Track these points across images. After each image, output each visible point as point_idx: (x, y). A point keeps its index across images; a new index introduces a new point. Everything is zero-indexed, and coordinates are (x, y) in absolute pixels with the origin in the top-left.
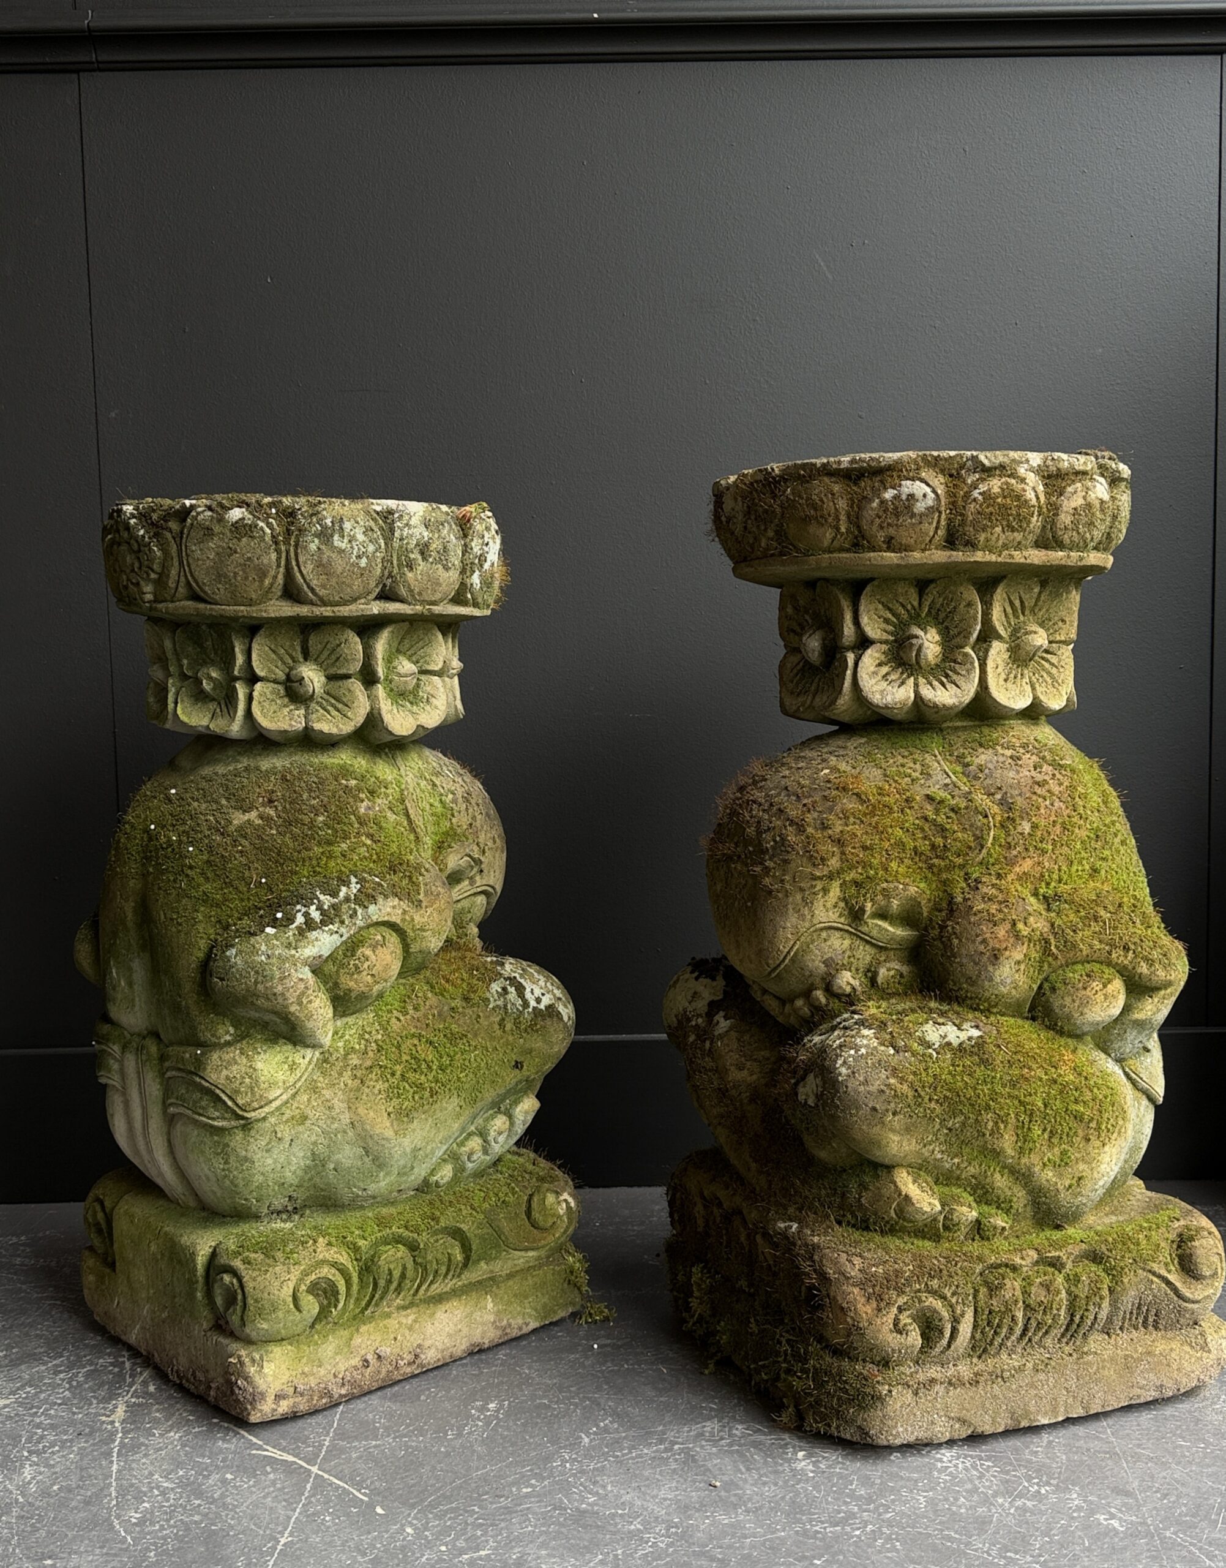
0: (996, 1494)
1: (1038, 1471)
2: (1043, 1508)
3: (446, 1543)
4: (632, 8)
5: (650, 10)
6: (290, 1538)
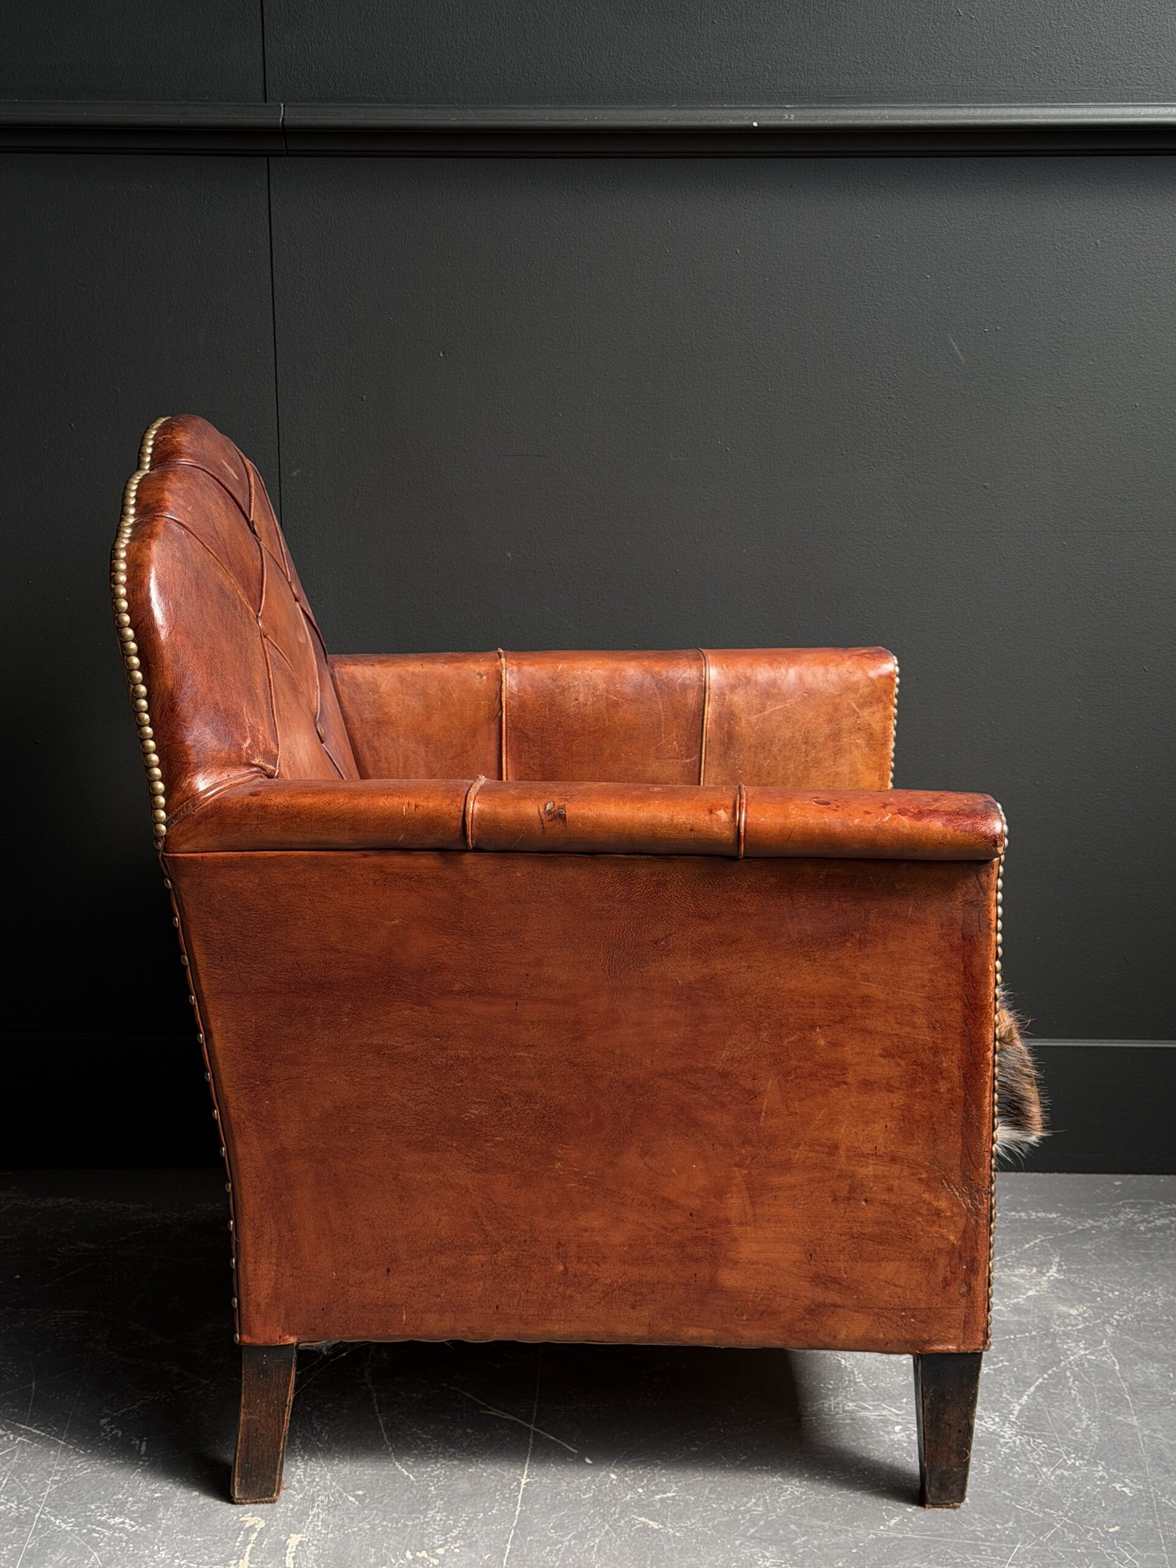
0: (1042, 1465)
1: (1076, 1449)
2: (1075, 1477)
3: (642, 1487)
4: (789, 116)
5: (806, 118)
6: (528, 1480)
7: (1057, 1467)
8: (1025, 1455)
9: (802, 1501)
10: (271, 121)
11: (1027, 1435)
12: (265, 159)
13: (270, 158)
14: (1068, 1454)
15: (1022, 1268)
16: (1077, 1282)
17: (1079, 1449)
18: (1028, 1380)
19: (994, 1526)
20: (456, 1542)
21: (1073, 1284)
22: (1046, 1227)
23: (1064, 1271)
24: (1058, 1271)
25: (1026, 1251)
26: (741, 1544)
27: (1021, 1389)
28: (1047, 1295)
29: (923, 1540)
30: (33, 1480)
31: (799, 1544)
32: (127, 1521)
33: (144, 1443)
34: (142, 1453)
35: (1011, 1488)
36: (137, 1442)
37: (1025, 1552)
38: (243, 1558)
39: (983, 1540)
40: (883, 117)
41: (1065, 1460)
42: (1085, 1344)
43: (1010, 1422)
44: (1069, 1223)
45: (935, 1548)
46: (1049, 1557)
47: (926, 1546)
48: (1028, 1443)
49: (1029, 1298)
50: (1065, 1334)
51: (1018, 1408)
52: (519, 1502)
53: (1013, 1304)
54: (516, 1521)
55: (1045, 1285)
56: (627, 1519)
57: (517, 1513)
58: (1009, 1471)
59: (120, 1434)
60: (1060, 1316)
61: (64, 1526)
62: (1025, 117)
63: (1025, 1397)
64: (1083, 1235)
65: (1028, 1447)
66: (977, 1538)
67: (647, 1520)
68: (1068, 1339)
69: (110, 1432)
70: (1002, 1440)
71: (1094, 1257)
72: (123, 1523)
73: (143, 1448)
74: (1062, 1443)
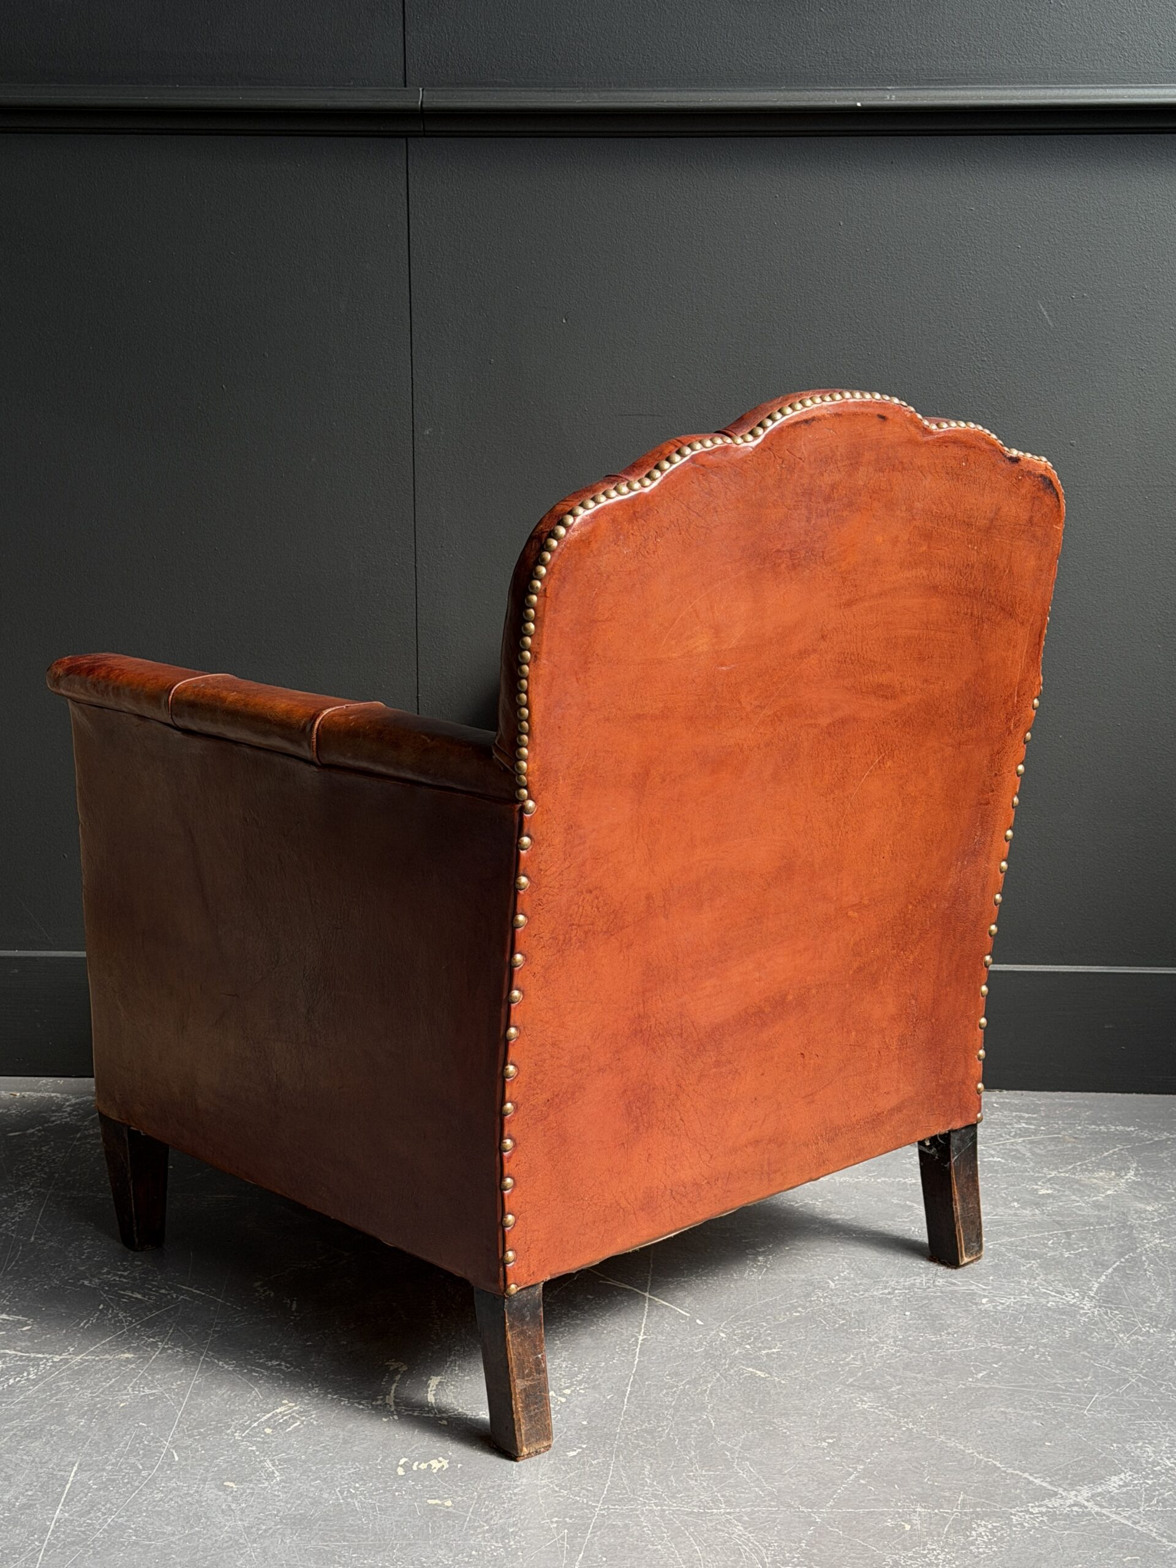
0: (1118, 1332)
1: (1151, 1319)
2: (1150, 1342)
3: (749, 1344)
4: (891, 97)
5: (907, 98)
6: (645, 1337)
7: (1133, 1334)
8: (1102, 1323)
9: (896, 1357)
10: (411, 104)
11: (1105, 1307)
12: (403, 141)
13: (409, 139)
14: (1143, 1323)
15: (1102, 1172)
16: (1153, 1183)
17: (1154, 1320)
18: (1105, 1263)
19: (1074, 1379)
20: (581, 1385)
21: (1149, 1185)
22: (1125, 1138)
23: (1141, 1175)
24: (1136, 1175)
25: (1106, 1157)
26: (840, 1391)
27: (1099, 1270)
28: (1125, 1194)
29: (1008, 1390)
30: (196, 1330)
31: (893, 1391)
32: (283, 1363)
33: (295, 1302)
34: (293, 1310)
35: (1089, 1350)
36: (289, 1301)
37: (1104, 1400)
38: (389, 1395)
39: (1063, 1390)
40: (979, 98)
41: (1139, 1328)
42: (1160, 1234)
43: (1089, 1296)
44: (1146, 1135)
45: (1020, 1396)
46: (1125, 1405)
47: (1009, 1395)
48: (1106, 1313)
49: (1107, 1196)
50: (1140, 1226)
51: (1096, 1285)
52: (637, 1354)
53: (1093, 1201)
54: (635, 1369)
55: (1123, 1186)
56: (736, 1369)
57: (636, 1362)
58: (1087, 1336)
59: (272, 1294)
60: (1136, 1212)
61: (226, 1367)
62: (1111, 97)
63: (1104, 1277)
64: (1160, 1145)
65: (1106, 1317)
66: (1059, 1389)
67: (754, 1370)
68: (1144, 1230)
69: (263, 1293)
70: (1082, 1311)
71: (1169, 1164)
72: (279, 1365)
73: (294, 1306)
74: (1138, 1315)
